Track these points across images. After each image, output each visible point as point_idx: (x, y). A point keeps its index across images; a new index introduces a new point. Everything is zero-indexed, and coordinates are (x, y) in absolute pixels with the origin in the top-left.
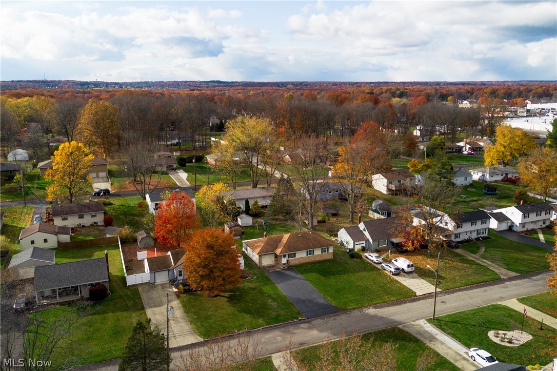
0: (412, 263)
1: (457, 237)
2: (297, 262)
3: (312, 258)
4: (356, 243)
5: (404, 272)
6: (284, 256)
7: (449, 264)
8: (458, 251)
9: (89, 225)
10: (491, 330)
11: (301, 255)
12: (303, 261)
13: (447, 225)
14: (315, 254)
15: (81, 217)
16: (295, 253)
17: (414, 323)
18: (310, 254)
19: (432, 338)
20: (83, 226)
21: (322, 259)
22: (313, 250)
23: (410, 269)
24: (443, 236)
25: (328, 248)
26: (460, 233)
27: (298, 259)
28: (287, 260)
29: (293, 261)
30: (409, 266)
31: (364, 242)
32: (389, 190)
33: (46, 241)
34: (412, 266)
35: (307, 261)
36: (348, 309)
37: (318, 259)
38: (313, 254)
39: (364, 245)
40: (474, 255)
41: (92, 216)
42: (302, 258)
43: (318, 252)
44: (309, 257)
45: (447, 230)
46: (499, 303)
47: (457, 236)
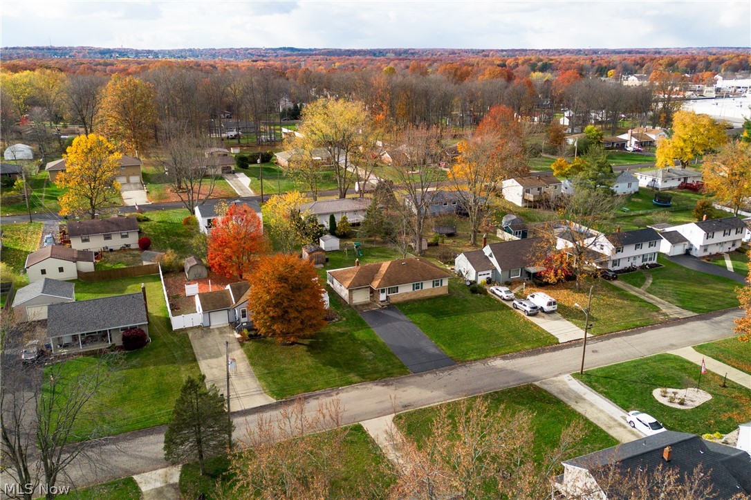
0: (554, 300)
1: (616, 265)
2: (400, 299)
3: (420, 294)
4: (479, 273)
5: (544, 312)
6: (383, 291)
7: (603, 300)
8: (617, 283)
9: (119, 248)
10: (657, 388)
11: (406, 290)
12: (408, 298)
13: (602, 249)
14: (424, 288)
15: (108, 237)
16: (397, 287)
17: (555, 379)
18: (418, 288)
19: (579, 398)
20: (111, 250)
21: (433, 294)
22: (422, 284)
23: (551, 308)
24: (597, 264)
25: (441, 281)
26: (619, 260)
27: (401, 295)
28: (387, 297)
29: (395, 297)
30: (549, 304)
31: (490, 272)
32: (525, 200)
33: (61, 270)
34: (554, 303)
35: (413, 297)
36: (468, 361)
37: (428, 294)
38: (422, 288)
39: (490, 276)
40: (637, 289)
41: (123, 237)
42: (407, 293)
43: (428, 285)
44: (416, 293)
45: (602, 255)
46: (668, 352)
47: (615, 263)
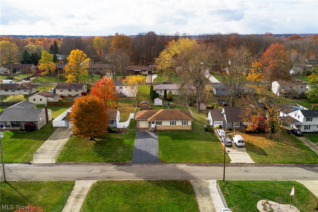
0: (243, 140)
1: (307, 128)
2: (163, 128)
4: (215, 122)
5: (236, 146)
6: (153, 123)
7: (282, 145)
8: (301, 139)
9: (74, 95)
10: (260, 200)
11: (166, 124)
12: (167, 128)
13: (299, 118)
14: (176, 125)
15: (70, 91)
16: (161, 122)
17: (205, 181)
18: (173, 124)
20: (71, 96)
21: (182, 129)
22: (175, 122)
23: (240, 144)
25: (187, 122)
26: (310, 126)
27: (164, 126)
28: (155, 126)
29: (159, 127)
31: (222, 122)
32: (281, 93)
33: (41, 100)
35: (171, 128)
37: (179, 128)
38: (175, 124)
39: (222, 124)
40: (312, 143)
41: (76, 91)
42: (167, 126)
43: (179, 123)
44: (172, 126)
46: (297, 181)
